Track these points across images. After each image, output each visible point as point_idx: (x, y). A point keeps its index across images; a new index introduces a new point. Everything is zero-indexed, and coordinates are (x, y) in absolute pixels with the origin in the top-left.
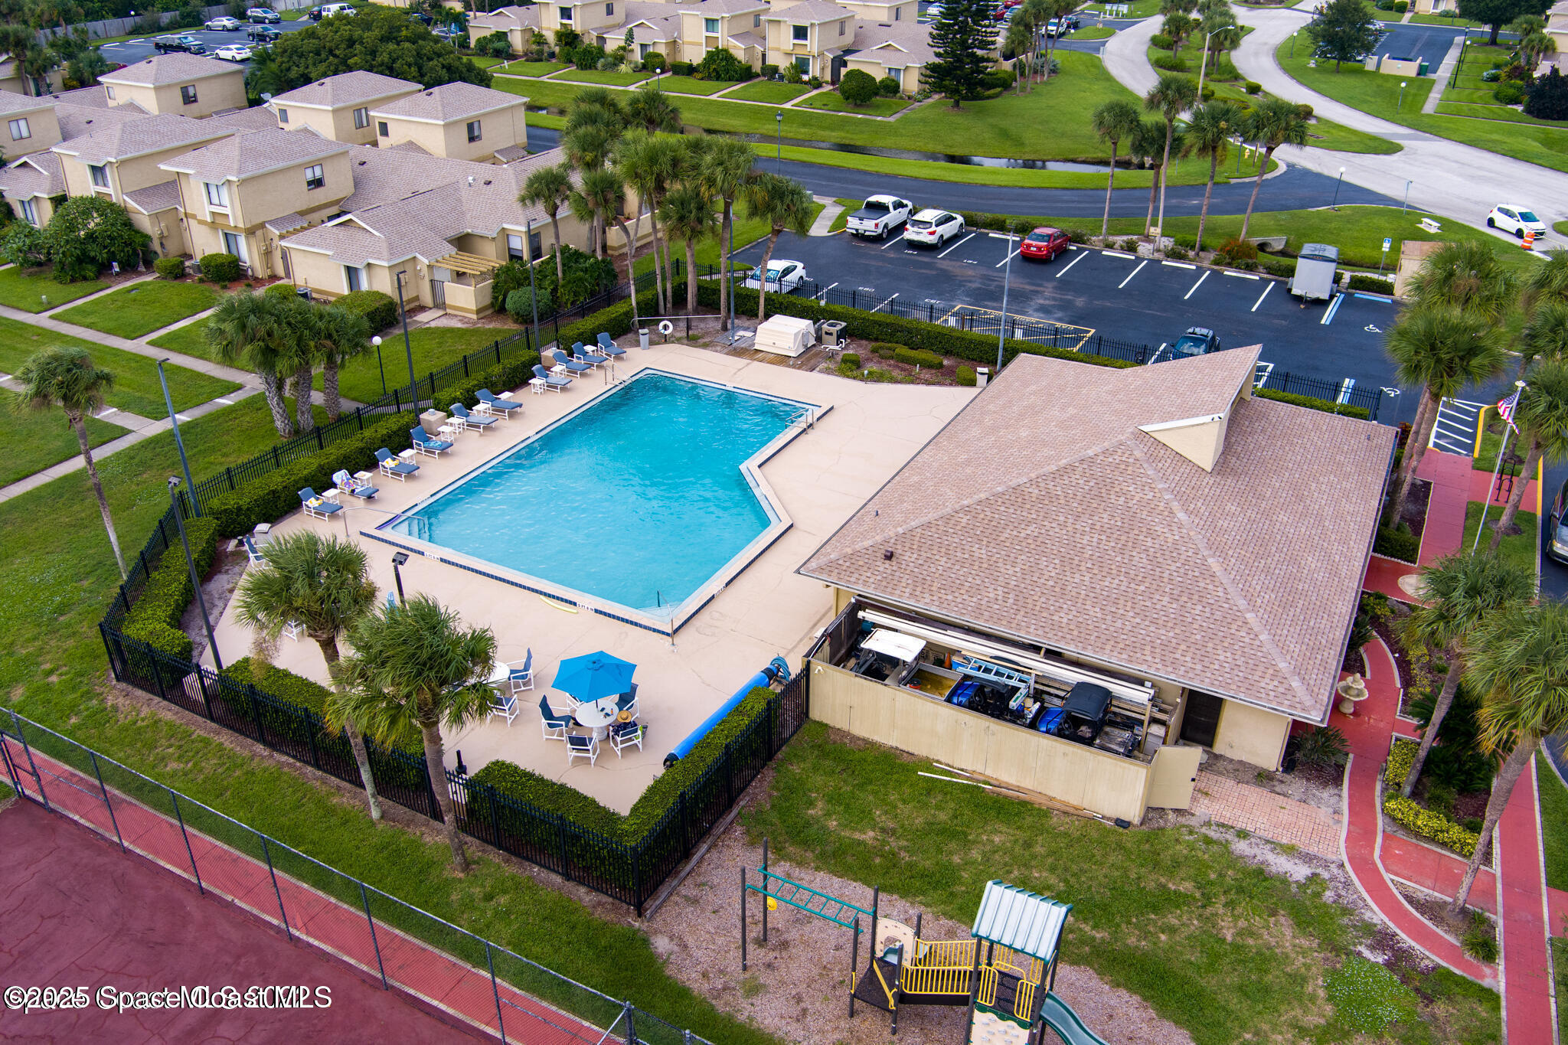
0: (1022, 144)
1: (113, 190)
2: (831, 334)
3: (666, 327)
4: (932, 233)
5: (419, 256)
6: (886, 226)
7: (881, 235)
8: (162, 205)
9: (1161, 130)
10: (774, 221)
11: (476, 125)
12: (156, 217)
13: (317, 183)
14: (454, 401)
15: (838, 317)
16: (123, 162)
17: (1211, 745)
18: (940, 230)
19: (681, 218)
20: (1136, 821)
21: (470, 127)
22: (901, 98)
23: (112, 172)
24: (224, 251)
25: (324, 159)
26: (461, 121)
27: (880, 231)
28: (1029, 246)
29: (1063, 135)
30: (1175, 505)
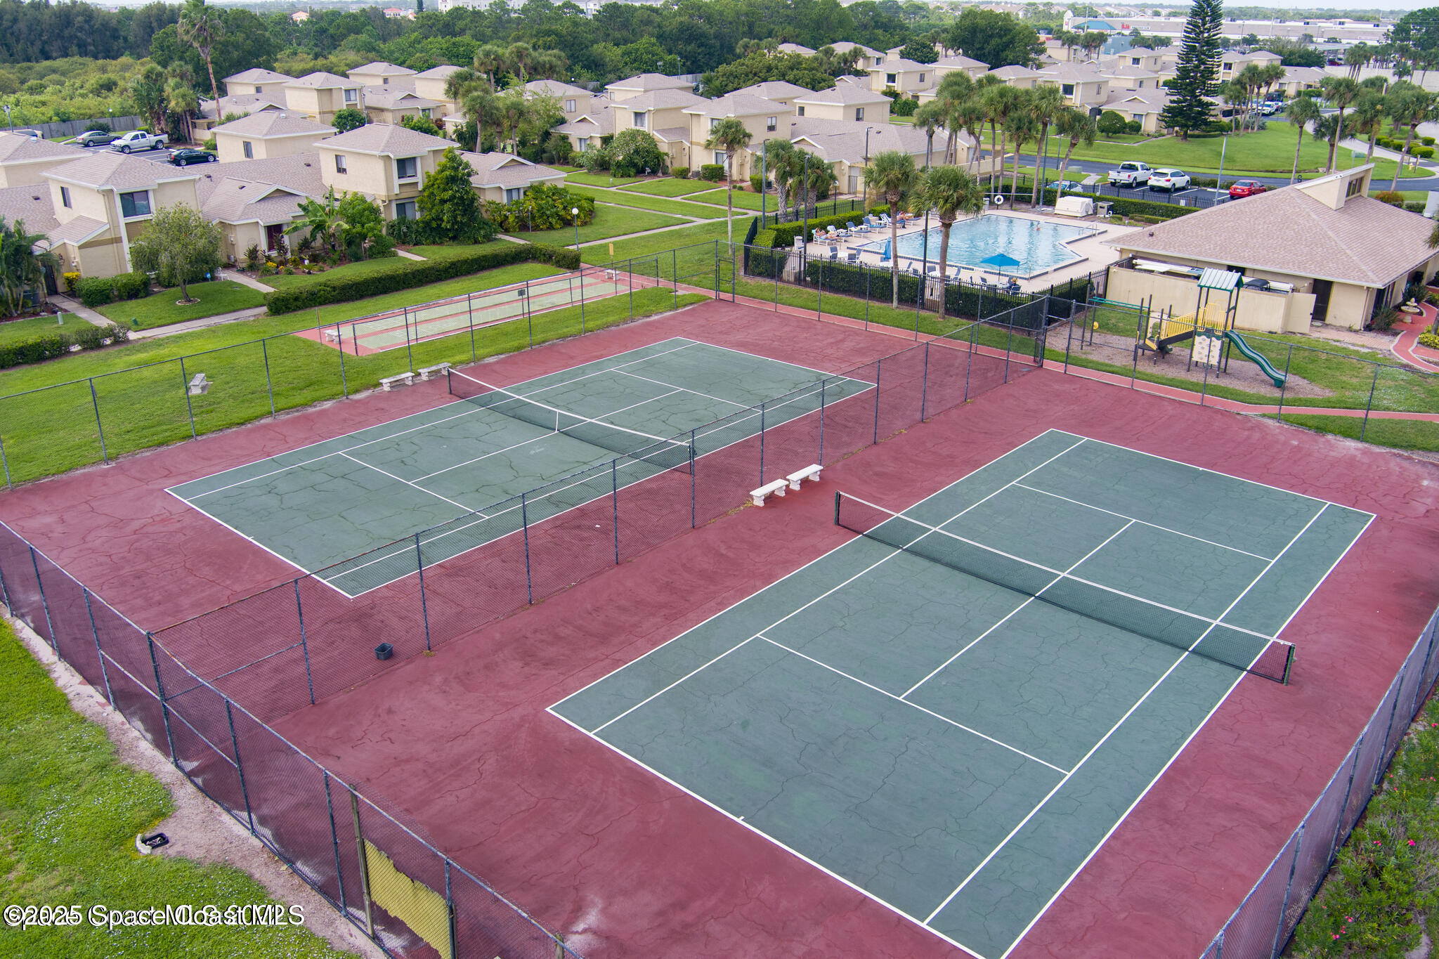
0: (1234, 161)
1: (647, 127)
2: (1103, 208)
3: (999, 200)
4: (1169, 181)
5: (844, 161)
6: (1135, 179)
7: (1132, 184)
8: (675, 139)
9: (1335, 119)
10: (1073, 138)
11: (861, 111)
12: (671, 144)
13: (771, 128)
14: (883, 212)
15: (1108, 200)
16: (657, 111)
17: (1324, 320)
18: (1174, 179)
19: (1018, 128)
20: (1279, 331)
21: (858, 110)
22: (1142, 135)
23: (649, 117)
24: (713, 163)
25: (778, 113)
26: (854, 105)
27: (1131, 181)
28: (1235, 189)
29: (1266, 157)
30: (1312, 213)
